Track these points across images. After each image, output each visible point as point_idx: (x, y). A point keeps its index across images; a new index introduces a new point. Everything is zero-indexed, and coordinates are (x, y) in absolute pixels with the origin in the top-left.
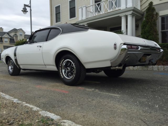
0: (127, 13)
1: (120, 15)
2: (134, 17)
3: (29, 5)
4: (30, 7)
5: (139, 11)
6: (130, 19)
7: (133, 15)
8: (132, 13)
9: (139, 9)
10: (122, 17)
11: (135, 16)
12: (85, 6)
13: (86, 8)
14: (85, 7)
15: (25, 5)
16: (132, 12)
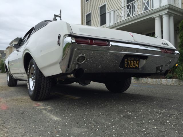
0: (161, 13)
1: (153, 16)
2: (172, 17)
3: (60, 15)
4: (60, 17)
5: (179, 9)
6: (165, 19)
7: (169, 15)
8: (168, 12)
9: (180, 7)
10: (156, 19)
11: (174, 15)
12: (112, 9)
13: (115, 11)
14: (113, 11)
15: (55, 16)
16: (167, 10)
